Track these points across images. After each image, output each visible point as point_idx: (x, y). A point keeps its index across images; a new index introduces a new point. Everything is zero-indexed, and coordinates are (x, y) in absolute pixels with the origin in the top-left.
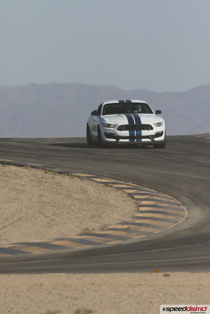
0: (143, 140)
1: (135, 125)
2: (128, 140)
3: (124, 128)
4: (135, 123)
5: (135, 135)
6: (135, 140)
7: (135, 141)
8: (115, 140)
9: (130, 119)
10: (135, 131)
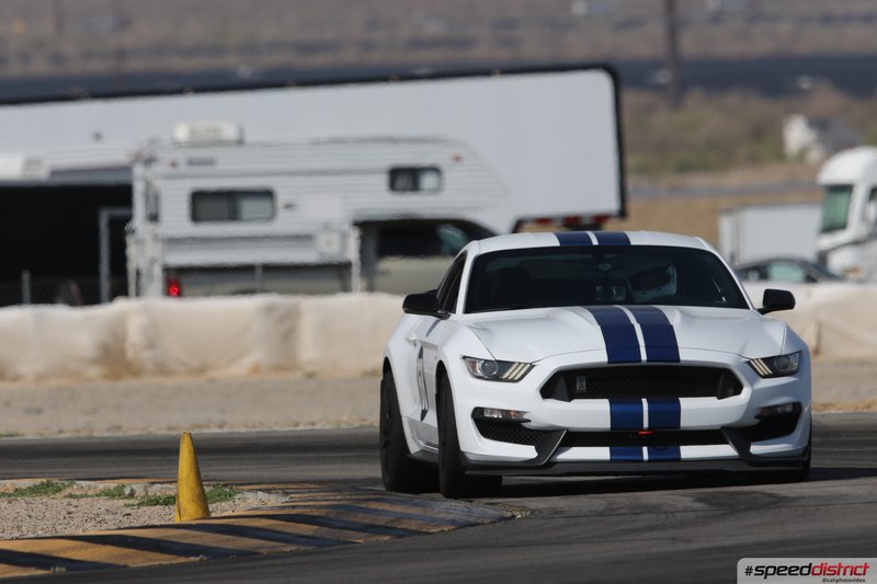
0: (688, 452)
1: (644, 368)
2: (602, 453)
3: (581, 385)
4: (644, 357)
5: (646, 425)
6: (645, 449)
7: (646, 456)
8: (527, 452)
9: (616, 336)
10: (644, 401)
